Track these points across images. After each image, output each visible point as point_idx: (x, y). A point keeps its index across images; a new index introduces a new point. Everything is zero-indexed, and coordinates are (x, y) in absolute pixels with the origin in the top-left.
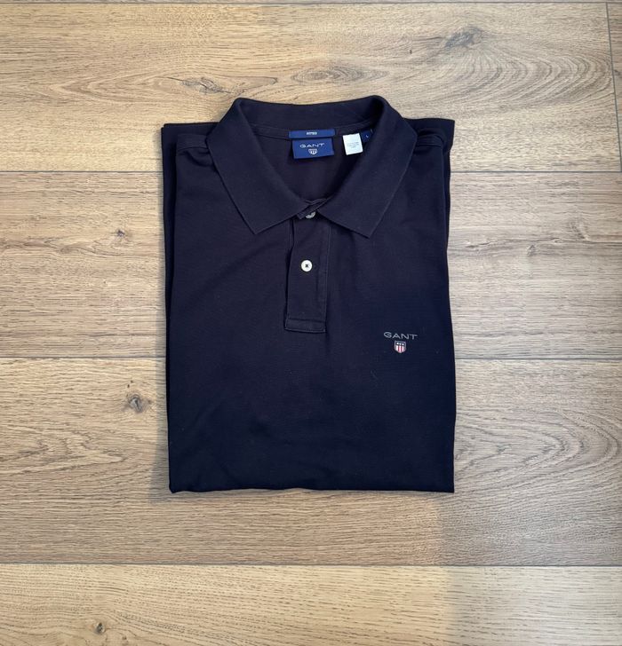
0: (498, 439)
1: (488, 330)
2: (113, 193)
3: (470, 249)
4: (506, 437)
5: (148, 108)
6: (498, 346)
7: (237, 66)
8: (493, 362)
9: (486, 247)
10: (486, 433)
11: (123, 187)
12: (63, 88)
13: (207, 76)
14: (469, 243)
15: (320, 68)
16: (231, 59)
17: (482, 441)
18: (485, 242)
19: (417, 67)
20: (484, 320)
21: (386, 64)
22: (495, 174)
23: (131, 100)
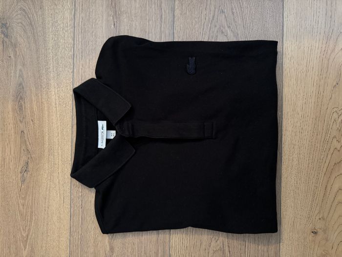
0: (216, 13)
1: (159, 16)
2: (82, 223)
3: (116, 25)
4: (215, 8)
5: (36, 204)
6: (167, 12)
7: (14, 153)
8: (176, 14)
9: (115, 17)
10: (213, 19)
11: (79, 218)
12: (25, 250)
13: (19, 170)
14: (113, 26)
15: (17, 107)
16: (11, 157)
17: (217, 22)
18: (112, 18)
19: (18, 53)
20: (153, 19)
21: (16, 70)
22: (76, 12)
23: (32, 212)
